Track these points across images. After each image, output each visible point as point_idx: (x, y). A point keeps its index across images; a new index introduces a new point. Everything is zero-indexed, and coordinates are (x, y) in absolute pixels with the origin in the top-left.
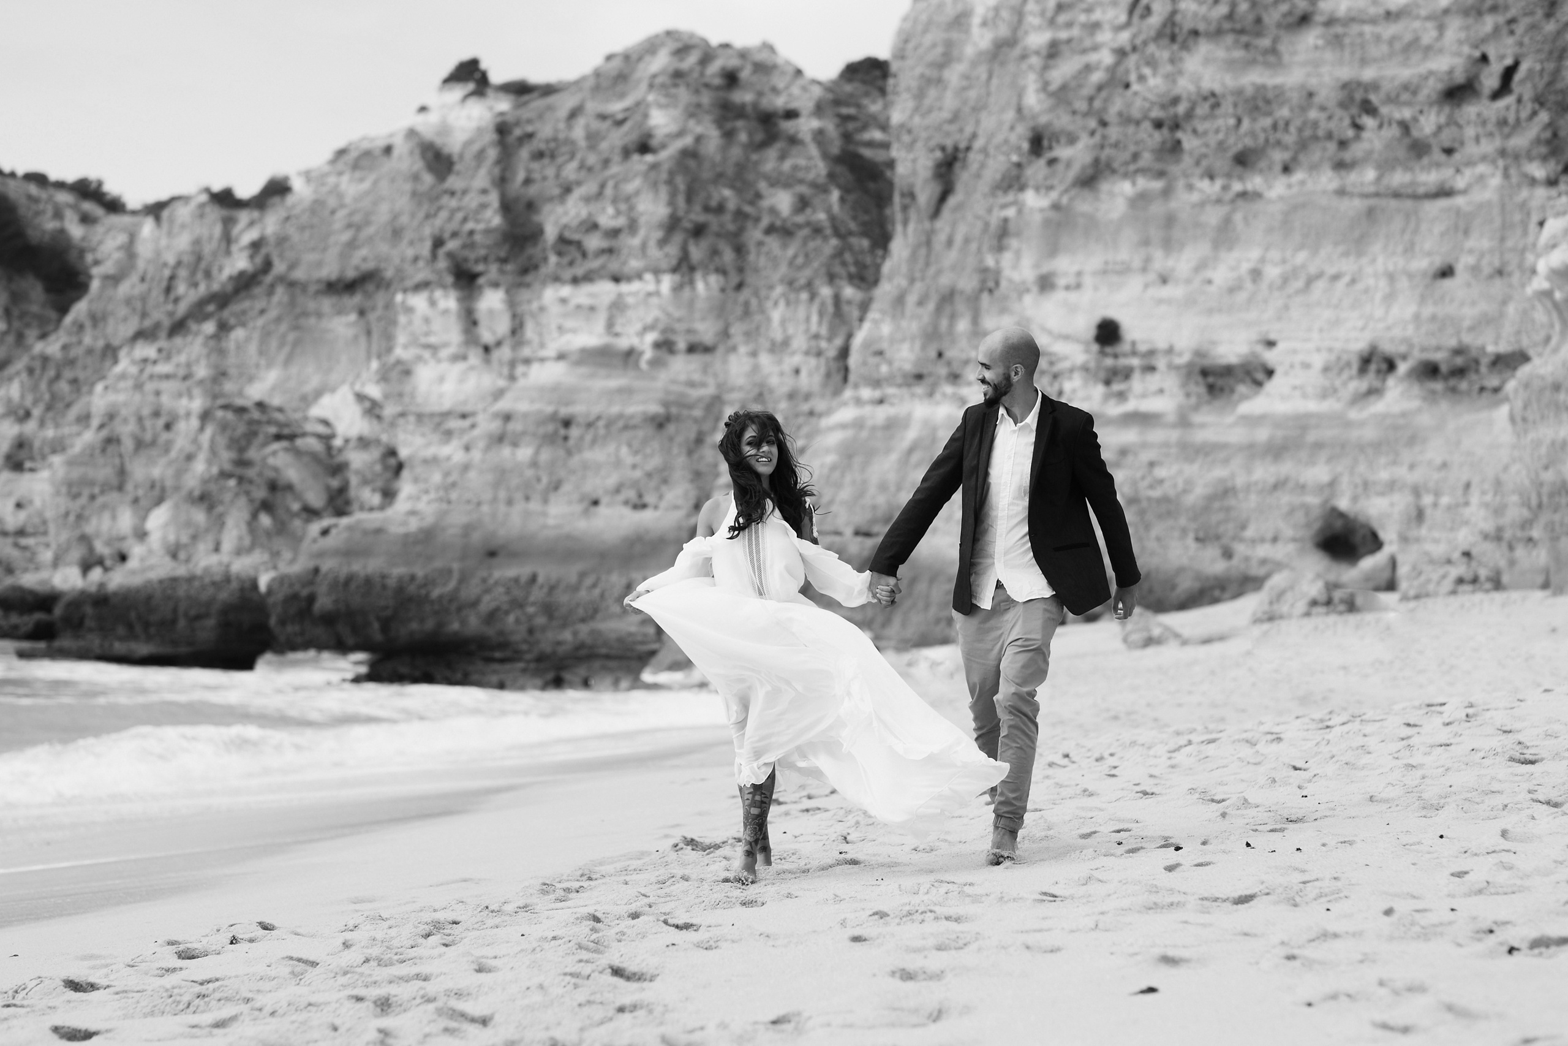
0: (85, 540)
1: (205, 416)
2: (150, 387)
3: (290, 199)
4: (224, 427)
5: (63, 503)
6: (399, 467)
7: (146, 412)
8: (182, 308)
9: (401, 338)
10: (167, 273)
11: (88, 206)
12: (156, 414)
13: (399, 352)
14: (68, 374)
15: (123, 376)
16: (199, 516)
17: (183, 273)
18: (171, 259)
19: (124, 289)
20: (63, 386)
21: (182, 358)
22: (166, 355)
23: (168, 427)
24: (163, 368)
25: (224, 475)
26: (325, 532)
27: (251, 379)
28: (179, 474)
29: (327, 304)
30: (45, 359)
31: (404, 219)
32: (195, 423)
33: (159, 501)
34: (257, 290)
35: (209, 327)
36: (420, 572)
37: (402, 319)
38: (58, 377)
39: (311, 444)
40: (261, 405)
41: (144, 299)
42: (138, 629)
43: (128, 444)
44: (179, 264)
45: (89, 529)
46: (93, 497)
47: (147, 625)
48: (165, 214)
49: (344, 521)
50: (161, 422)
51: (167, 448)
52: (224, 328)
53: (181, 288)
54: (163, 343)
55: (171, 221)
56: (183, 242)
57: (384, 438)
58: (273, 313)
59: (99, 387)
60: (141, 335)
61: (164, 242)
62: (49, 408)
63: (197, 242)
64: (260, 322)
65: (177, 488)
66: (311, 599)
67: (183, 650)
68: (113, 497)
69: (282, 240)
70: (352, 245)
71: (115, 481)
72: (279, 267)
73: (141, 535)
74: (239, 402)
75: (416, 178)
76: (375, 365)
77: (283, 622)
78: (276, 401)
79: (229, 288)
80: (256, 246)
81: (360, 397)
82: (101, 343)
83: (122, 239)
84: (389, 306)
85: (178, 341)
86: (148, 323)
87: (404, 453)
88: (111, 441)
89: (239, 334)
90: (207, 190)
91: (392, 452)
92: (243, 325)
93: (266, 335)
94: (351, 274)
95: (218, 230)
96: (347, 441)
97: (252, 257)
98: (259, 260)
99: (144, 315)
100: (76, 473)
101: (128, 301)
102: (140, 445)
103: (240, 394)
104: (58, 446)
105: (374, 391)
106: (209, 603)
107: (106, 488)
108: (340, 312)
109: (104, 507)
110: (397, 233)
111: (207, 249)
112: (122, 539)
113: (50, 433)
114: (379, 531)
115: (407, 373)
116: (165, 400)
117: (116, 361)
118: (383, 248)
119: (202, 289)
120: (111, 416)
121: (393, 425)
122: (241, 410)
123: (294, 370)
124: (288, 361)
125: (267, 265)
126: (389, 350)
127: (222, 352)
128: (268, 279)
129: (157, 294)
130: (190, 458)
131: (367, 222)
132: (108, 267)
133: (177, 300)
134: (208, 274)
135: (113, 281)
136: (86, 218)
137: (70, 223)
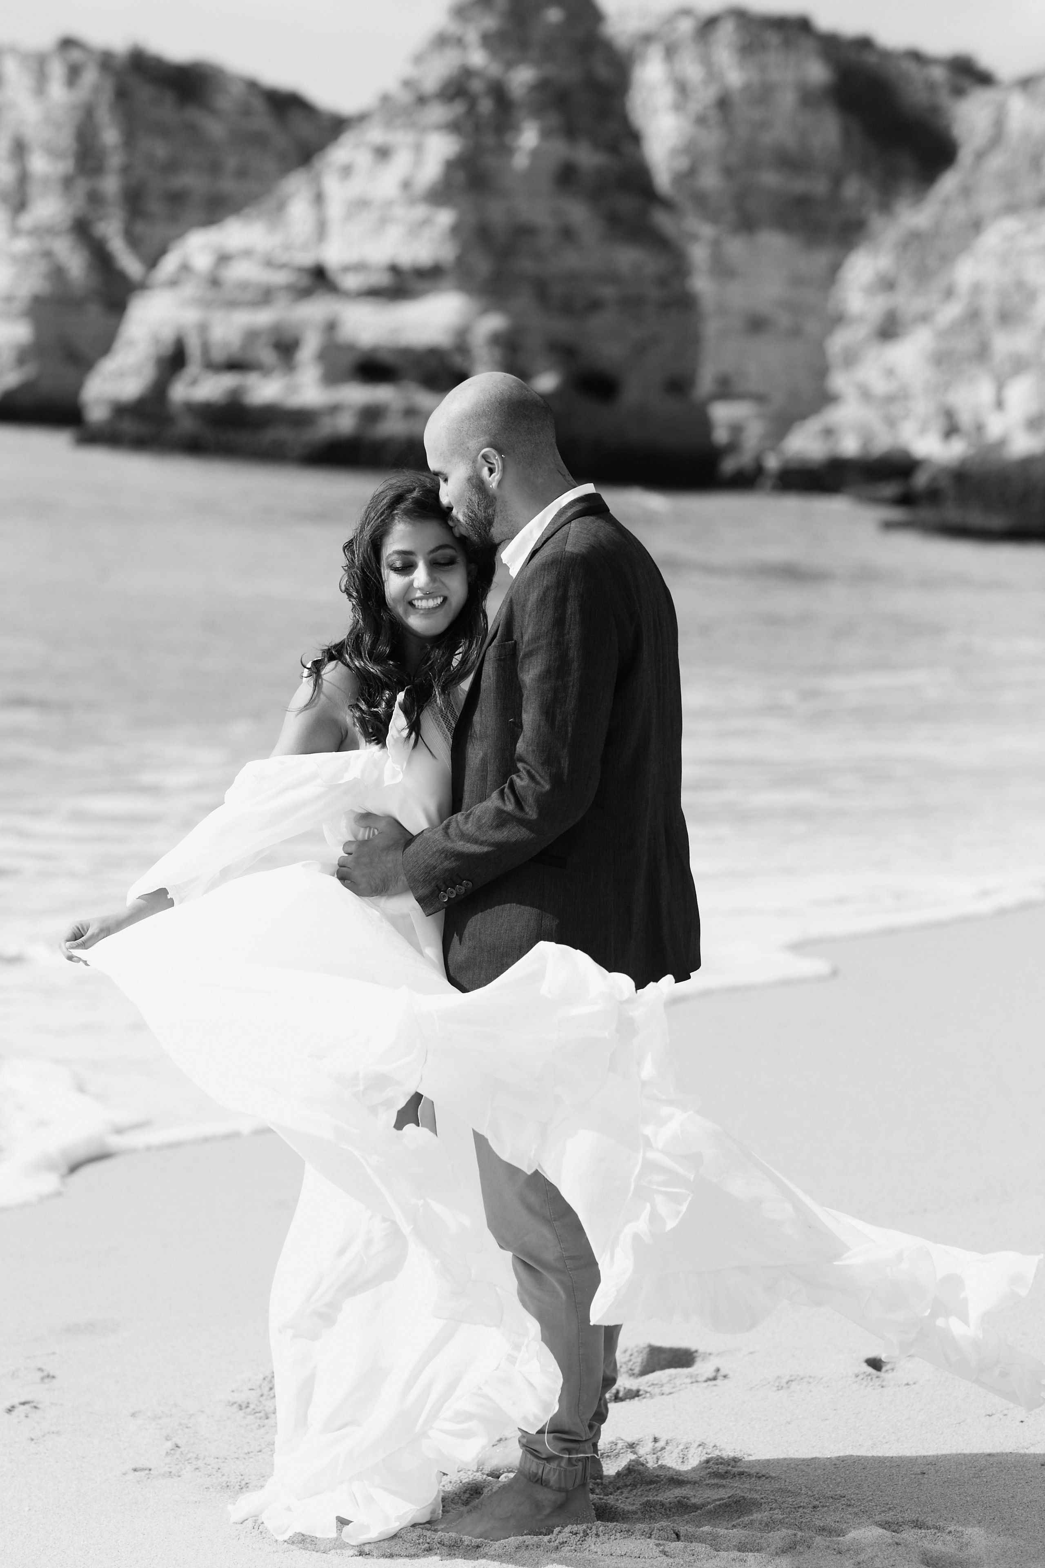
0: (949, 413)
5: (929, 372)
7: (1010, 284)
10: (1034, 150)
11: (962, 80)
12: (1020, 286)
14: (938, 246)
15: (989, 250)
18: (1038, 134)
19: (994, 162)
20: (931, 259)
23: (1031, 300)
24: (1028, 242)
30: (916, 235)
33: (1019, 371)
41: (1012, 173)
43: (991, 318)
45: (952, 400)
48: (1037, 89)
50: (1024, 294)
51: (1029, 320)
54: (1030, 216)
59: (965, 261)
60: (1010, 208)
61: (1035, 114)
62: (919, 278)
65: (1038, 360)
68: (975, 367)
71: (976, 352)
73: (1000, 404)
82: (966, 217)
83: (992, 114)
86: (1017, 196)
99: (1012, 189)
100: (943, 345)
101: (997, 175)
102: (1004, 317)
104: (925, 317)
107: (968, 358)
112: (982, 408)
113: (919, 304)
116: (1031, 275)
117: (981, 234)
129: (1024, 169)
132: (979, 141)
135: (980, 156)
136: (958, 92)
137: (944, 98)
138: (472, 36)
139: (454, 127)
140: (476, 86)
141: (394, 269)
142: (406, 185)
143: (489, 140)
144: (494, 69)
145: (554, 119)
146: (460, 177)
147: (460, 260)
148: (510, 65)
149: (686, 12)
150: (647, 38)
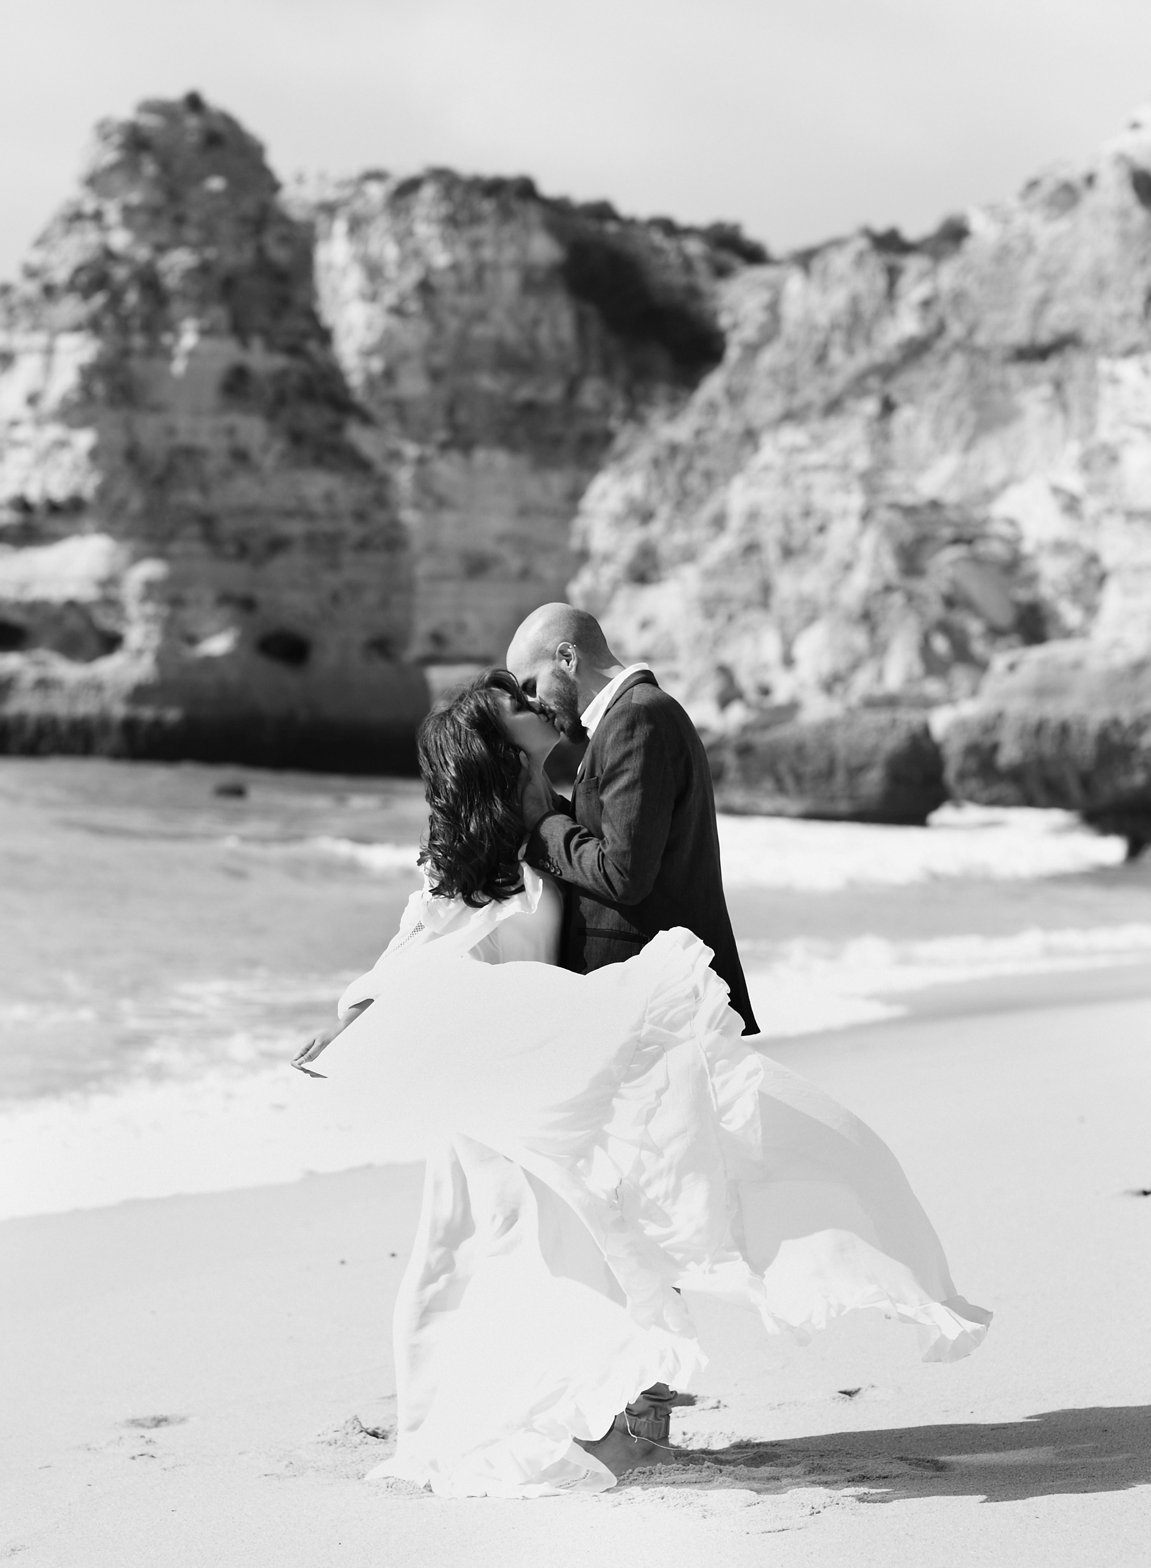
0: (725, 672)
1: (866, 516)
2: (799, 481)
3: (969, 245)
4: (889, 530)
5: (698, 623)
6: (1102, 579)
7: (795, 510)
8: (837, 384)
9: (1106, 415)
10: (819, 337)
11: (725, 257)
12: (807, 513)
13: (1105, 433)
14: (701, 463)
15: (767, 468)
16: (860, 639)
17: (839, 338)
18: (822, 319)
19: (768, 358)
20: (694, 481)
21: (838, 445)
22: (818, 441)
23: (822, 529)
24: (815, 457)
25: (888, 589)
26: (1012, 667)
27: (921, 468)
28: (834, 587)
29: (1015, 373)
30: (674, 449)
31: (1111, 268)
32: (853, 523)
33: (811, 620)
34: (930, 360)
35: (870, 406)
36: (1127, 716)
37: (1107, 392)
38: (688, 468)
39: (996, 549)
40: (935, 505)
41: (791, 370)
42: (789, 782)
43: (772, 553)
44: (834, 327)
45: (727, 655)
46: (730, 618)
47: (798, 778)
48: (817, 264)
49: (1036, 654)
50: (812, 524)
51: (820, 555)
52: (888, 407)
53: (836, 356)
54: (815, 425)
55: (824, 273)
56: (838, 299)
57: (1087, 541)
58: (949, 386)
59: (738, 483)
60: (790, 416)
61: (815, 298)
62: (679, 506)
63: (855, 301)
64: (934, 399)
65: (833, 605)
66: (995, 748)
67: (843, 806)
68: (754, 616)
69: (959, 298)
70: (1044, 302)
71: (757, 597)
72: (956, 330)
73: (788, 661)
74: (907, 499)
75: (1124, 214)
76: (1074, 449)
77: (962, 776)
78: (951, 496)
79: (896, 356)
80: (926, 304)
81: (1056, 490)
82: (738, 427)
83: (765, 297)
84: (1092, 374)
85: (834, 423)
86: (797, 402)
87: (1109, 559)
88: (751, 549)
89: (905, 415)
90: (867, 233)
91: (1093, 559)
92: (911, 400)
93: (940, 414)
94: (1045, 337)
95: (881, 282)
96: (1040, 546)
97: (923, 319)
98: (932, 323)
99: (792, 390)
100: (712, 588)
101: (773, 374)
102: (788, 552)
103: (910, 488)
104: (689, 555)
105: (1074, 482)
106: (875, 750)
107: (748, 605)
108: (1030, 382)
109: (746, 629)
110: (1101, 284)
111: (868, 307)
112: (765, 667)
113: (679, 537)
114: (1077, 665)
115: (1114, 459)
116: (820, 499)
117: (756, 448)
118: (1085, 303)
119: (863, 358)
120: (753, 516)
121: (1096, 523)
122: (909, 511)
123: (974, 457)
124: (968, 446)
125: (941, 329)
126: (1091, 429)
127: (886, 436)
128: (942, 345)
129: (806, 366)
130: (848, 567)
131: (1064, 270)
132: (748, 332)
133: (831, 372)
134: (868, 340)
135: (752, 350)
136: (722, 272)
137: (703, 279)
138: (113, 214)
139: (94, 325)
140: (120, 273)
141: (22, 505)
142: (33, 400)
143: (138, 341)
144: (143, 253)
145: (219, 314)
146: (99, 388)
147: (103, 492)
148: (160, 249)
149: (377, 176)
150: (329, 209)
